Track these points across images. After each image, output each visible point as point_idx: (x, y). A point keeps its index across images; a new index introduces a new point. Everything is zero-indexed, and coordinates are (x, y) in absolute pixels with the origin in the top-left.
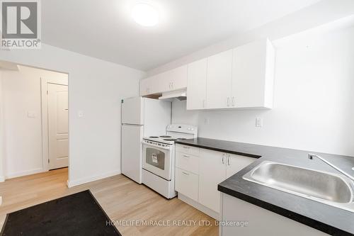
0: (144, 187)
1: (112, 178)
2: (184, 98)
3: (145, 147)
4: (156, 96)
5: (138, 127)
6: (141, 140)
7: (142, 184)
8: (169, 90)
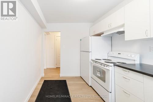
0: (92, 89)
1: (76, 77)
2: (123, 32)
3: (93, 65)
4: (99, 35)
5: (88, 53)
6: (90, 60)
7: (91, 86)
8: (108, 29)
